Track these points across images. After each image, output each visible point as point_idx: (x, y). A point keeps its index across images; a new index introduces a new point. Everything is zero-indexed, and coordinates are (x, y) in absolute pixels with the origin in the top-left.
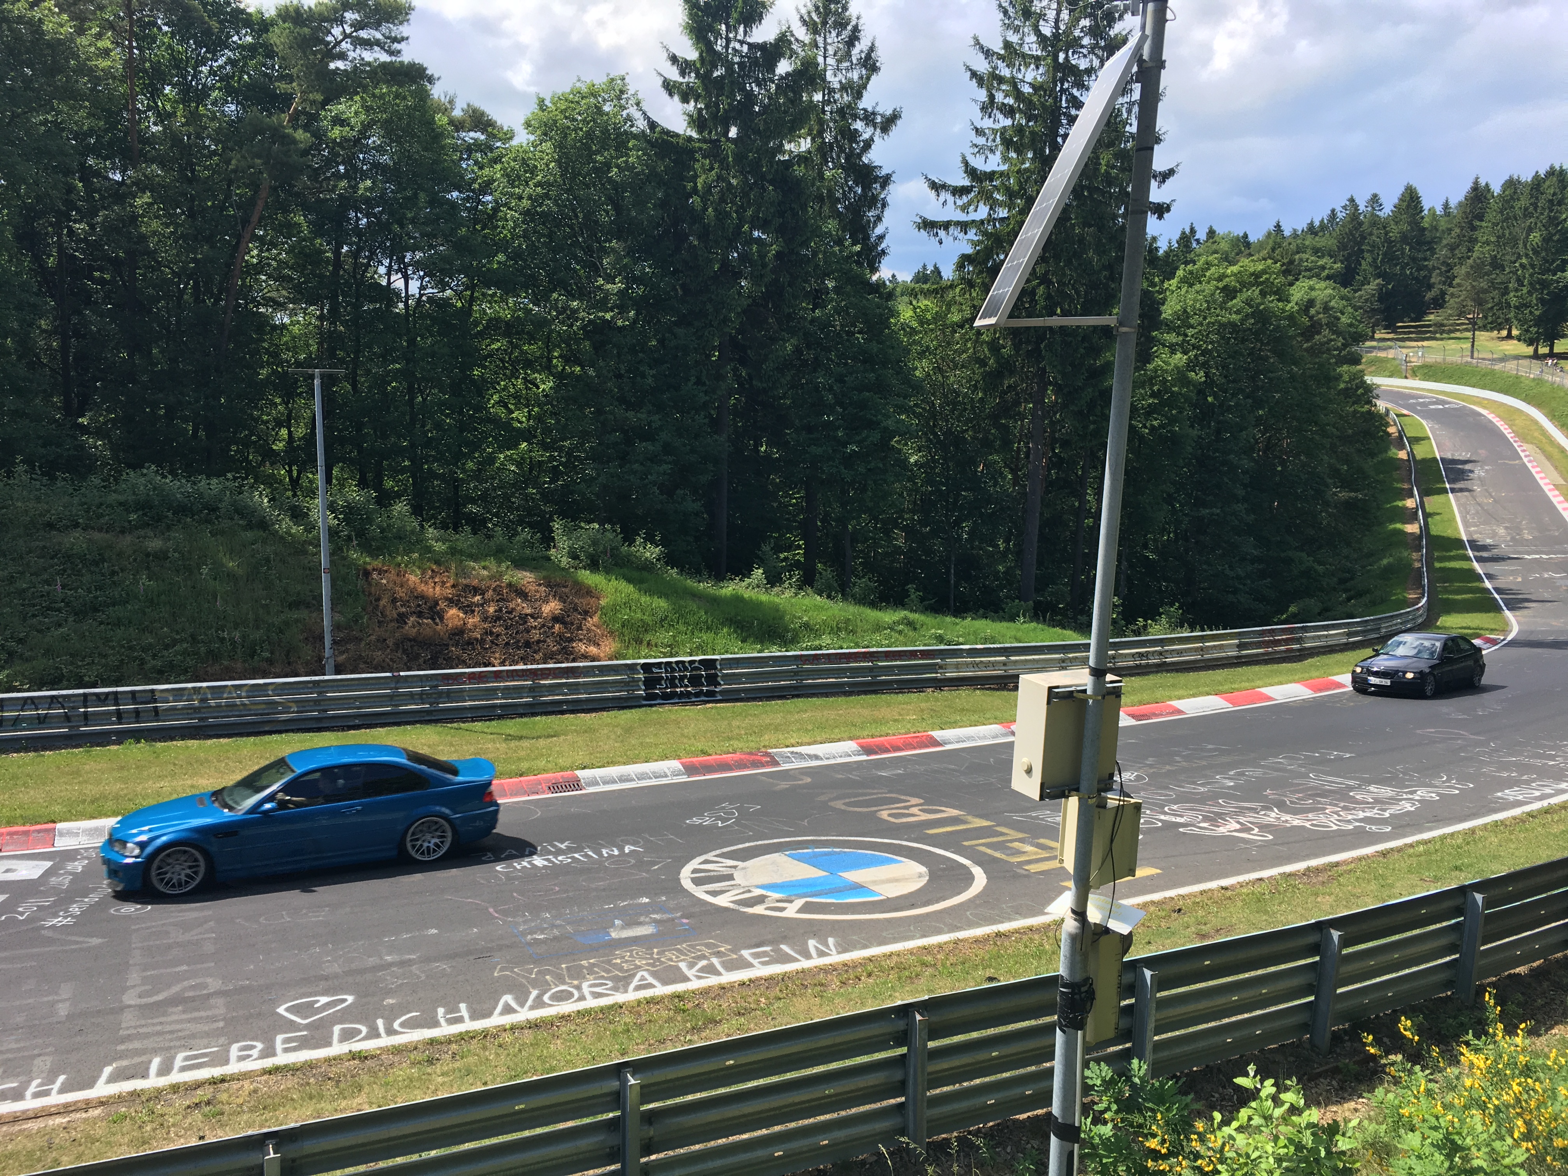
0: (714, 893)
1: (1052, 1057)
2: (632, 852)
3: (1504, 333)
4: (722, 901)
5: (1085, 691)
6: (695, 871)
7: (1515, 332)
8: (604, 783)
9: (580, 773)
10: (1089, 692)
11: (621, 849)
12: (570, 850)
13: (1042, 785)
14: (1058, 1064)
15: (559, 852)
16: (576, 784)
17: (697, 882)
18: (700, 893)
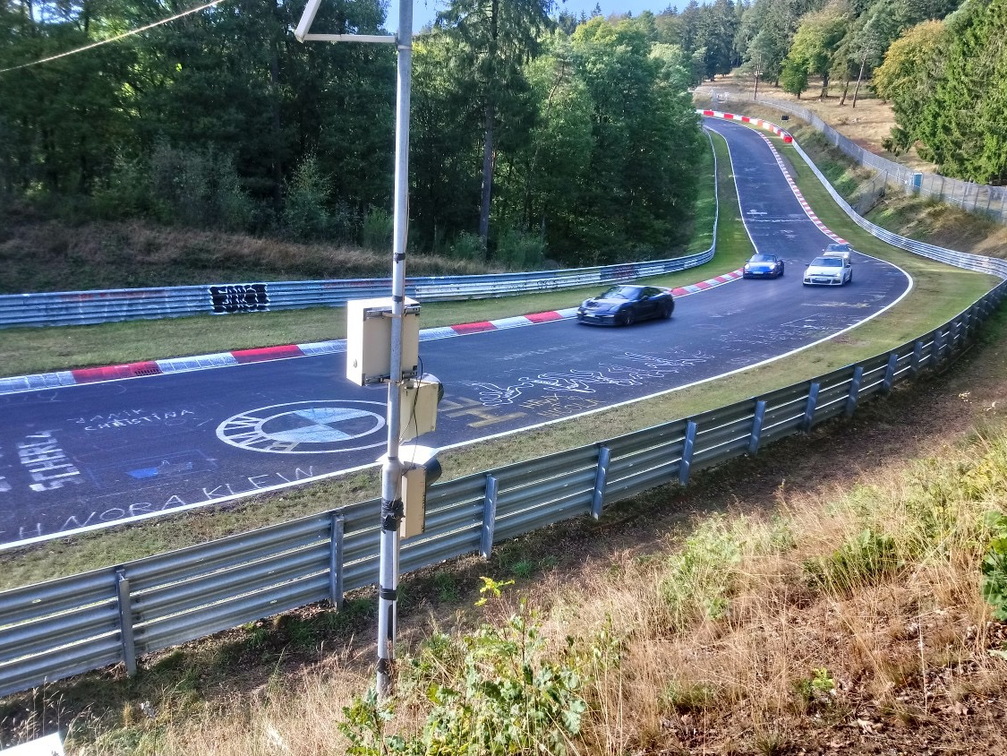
0: (238, 441)
1: (377, 550)
2: (186, 414)
3: (774, 84)
4: (243, 445)
5: (390, 312)
6: (228, 426)
7: (780, 83)
8: (177, 368)
9: (158, 362)
10: (393, 312)
11: (179, 413)
12: (142, 414)
13: (364, 375)
14: (382, 555)
15: (134, 416)
16: (156, 369)
17: (227, 433)
18: (227, 440)
